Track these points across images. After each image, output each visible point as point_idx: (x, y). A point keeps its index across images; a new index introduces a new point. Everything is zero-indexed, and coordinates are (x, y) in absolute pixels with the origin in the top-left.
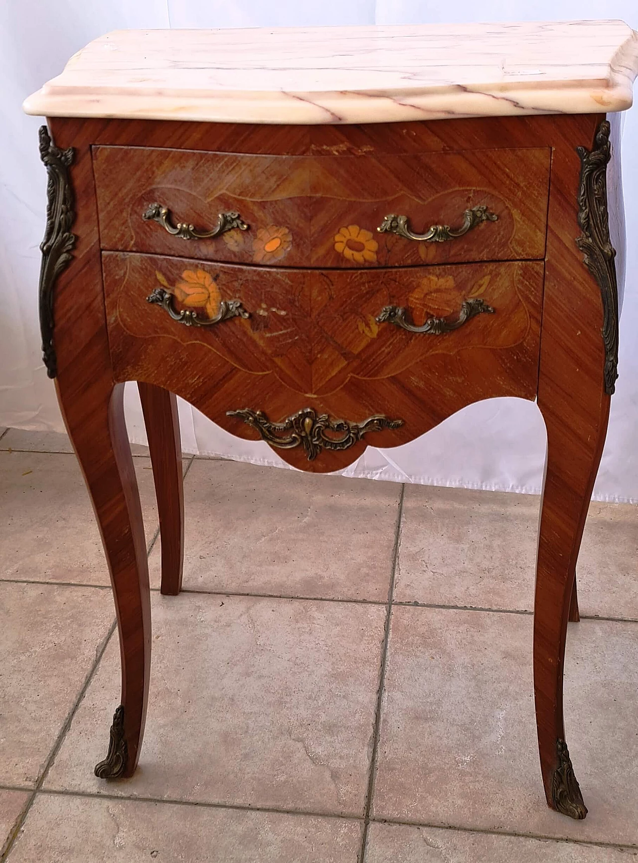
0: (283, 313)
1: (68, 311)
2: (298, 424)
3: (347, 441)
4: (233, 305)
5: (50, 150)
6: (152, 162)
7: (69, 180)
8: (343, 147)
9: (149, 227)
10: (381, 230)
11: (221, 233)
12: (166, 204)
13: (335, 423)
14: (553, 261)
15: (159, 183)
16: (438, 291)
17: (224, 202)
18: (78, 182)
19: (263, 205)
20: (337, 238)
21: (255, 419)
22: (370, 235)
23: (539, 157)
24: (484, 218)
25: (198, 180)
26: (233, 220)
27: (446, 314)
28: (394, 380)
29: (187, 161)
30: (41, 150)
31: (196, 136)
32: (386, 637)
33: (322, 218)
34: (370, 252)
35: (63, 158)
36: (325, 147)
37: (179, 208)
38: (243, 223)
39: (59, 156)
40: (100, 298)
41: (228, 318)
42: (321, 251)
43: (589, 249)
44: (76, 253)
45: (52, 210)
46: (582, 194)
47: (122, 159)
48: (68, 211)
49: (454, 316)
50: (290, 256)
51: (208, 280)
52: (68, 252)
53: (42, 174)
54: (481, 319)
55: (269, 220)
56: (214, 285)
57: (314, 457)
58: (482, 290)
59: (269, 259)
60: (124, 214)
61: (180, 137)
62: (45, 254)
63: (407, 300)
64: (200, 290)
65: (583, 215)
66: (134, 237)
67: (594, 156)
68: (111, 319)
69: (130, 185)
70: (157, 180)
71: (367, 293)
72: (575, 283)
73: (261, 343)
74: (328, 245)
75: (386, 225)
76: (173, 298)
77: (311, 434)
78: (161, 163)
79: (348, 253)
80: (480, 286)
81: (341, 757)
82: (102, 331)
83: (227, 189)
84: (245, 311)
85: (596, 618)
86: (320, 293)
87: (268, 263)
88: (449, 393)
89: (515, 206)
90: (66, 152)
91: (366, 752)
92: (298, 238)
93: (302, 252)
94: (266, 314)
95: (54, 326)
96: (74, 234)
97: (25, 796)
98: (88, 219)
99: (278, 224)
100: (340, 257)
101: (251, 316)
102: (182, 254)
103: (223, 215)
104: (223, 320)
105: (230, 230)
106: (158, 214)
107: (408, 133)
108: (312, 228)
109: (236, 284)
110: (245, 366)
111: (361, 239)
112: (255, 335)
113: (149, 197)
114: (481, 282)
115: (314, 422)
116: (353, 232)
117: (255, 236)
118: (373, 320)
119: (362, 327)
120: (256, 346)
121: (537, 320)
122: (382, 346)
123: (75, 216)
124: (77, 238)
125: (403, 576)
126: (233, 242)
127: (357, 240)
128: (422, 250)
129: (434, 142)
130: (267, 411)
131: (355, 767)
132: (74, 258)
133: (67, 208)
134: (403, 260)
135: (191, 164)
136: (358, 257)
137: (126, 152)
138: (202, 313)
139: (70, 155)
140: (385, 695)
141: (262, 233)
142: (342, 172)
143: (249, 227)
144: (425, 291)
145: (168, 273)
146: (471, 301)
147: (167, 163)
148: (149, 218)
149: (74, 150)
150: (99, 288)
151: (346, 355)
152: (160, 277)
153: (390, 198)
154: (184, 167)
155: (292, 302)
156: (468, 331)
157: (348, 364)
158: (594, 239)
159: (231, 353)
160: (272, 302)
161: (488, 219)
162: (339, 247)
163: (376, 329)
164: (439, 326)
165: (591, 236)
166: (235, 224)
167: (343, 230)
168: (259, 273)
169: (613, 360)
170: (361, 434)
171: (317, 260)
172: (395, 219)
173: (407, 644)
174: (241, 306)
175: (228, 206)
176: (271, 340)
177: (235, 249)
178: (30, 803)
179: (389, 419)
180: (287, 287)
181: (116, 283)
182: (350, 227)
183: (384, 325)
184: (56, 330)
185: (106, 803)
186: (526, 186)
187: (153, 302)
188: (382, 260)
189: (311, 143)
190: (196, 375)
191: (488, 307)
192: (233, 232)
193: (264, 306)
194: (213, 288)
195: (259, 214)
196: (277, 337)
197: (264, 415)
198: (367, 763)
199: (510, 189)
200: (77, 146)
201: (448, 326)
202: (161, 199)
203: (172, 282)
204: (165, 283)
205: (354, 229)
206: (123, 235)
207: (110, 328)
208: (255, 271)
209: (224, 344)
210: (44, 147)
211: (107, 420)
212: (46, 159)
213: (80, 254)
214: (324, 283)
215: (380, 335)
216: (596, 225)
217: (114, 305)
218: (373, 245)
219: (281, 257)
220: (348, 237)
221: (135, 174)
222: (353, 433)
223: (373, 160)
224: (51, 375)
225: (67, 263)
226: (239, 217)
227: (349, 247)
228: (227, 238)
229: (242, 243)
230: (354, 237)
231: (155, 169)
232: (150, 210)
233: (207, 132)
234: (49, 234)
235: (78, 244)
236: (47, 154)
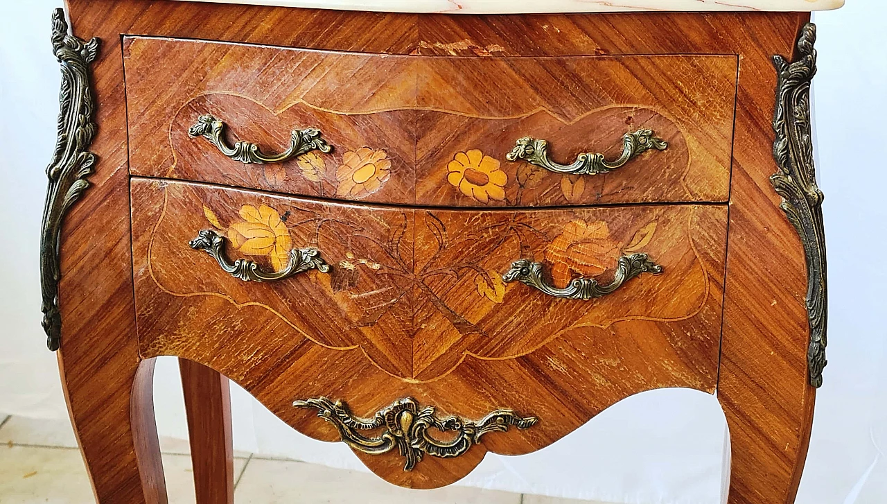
0: (376, 266)
1: (81, 258)
2: (392, 420)
3: (459, 445)
4: (308, 253)
5: (65, 41)
6: (205, 60)
7: (91, 81)
8: (463, 45)
9: (197, 146)
10: (512, 157)
11: (294, 157)
12: (220, 117)
13: (443, 419)
14: (740, 206)
15: (212, 88)
16: (585, 241)
17: (299, 113)
18: (102, 85)
19: (353, 120)
20: (452, 166)
21: (333, 412)
22: (497, 163)
23: (721, 66)
24: (649, 145)
25: (265, 85)
26: (311, 139)
27: (597, 273)
28: (525, 361)
29: (252, 58)
30: (54, 41)
31: (266, 25)
33: (433, 140)
34: (495, 187)
35: (83, 52)
36: (438, 44)
37: (238, 121)
38: (325, 143)
39: (78, 49)
40: (125, 241)
41: (299, 272)
42: (430, 184)
43: (789, 192)
44: (94, 180)
45: (65, 121)
46: (779, 118)
47: (164, 55)
48: (86, 122)
49: (607, 278)
50: (387, 190)
51: (275, 219)
52: (83, 177)
53: (53, 72)
54: (644, 282)
55: (361, 141)
56: (282, 226)
57: (413, 466)
58: (645, 242)
59: (359, 193)
60: (164, 129)
61: (244, 27)
62: (53, 179)
63: (545, 252)
64: (263, 233)
65: (780, 146)
66: (176, 160)
67: (796, 68)
68: (139, 271)
69: (174, 88)
70: (210, 83)
71: (491, 242)
72: (769, 235)
73: (344, 307)
74: (440, 175)
75: (519, 151)
76: (225, 243)
77: (409, 434)
78: (216, 62)
79: (466, 188)
80: (644, 236)
82: (126, 287)
83: (305, 98)
84: (324, 263)
86: (428, 238)
87: (358, 198)
88: (599, 380)
89: (690, 131)
90: (88, 44)
92: (399, 166)
93: (404, 185)
94: (352, 267)
95: (60, 278)
96: (93, 155)
98: (114, 133)
99: (372, 146)
100: (455, 192)
101: (331, 269)
102: (239, 183)
103: (298, 132)
104: (293, 275)
105: (306, 152)
106: (210, 130)
107: (550, 29)
108: (418, 152)
109: (312, 225)
110: (323, 339)
111: (484, 169)
112: (337, 296)
113: (199, 105)
114: (644, 231)
115: (415, 418)
116: (474, 159)
117: (341, 162)
118: (497, 279)
119: (483, 287)
120: (337, 310)
121: (717, 284)
122: (510, 315)
123: (97, 129)
124: (97, 159)
126: (311, 168)
127: (479, 170)
128: (566, 186)
129: (582, 42)
130: (350, 401)
132: (92, 185)
133: (85, 118)
134: (540, 199)
135: (257, 63)
136: (480, 193)
137: (170, 46)
138: (264, 265)
139: (93, 47)
141: (349, 158)
142: (461, 78)
143: (333, 150)
144: (570, 242)
145: (221, 210)
146: (630, 256)
147: (225, 61)
148: (197, 135)
149: (99, 41)
150: (124, 227)
151: (460, 326)
152: (209, 214)
153: (524, 116)
154: (247, 67)
155: (388, 252)
156: (626, 297)
157: (463, 338)
158: (795, 178)
159: (303, 319)
160: (361, 251)
161: (654, 147)
162: (454, 179)
163: (502, 291)
164: (588, 289)
165: (791, 173)
166: (313, 145)
167: (460, 157)
168: (344, 212)
169: (820, 340)
170: (479, 435)
171: (424, 196)
172: (530, 143)
174: (319, 255)
175: (306, 122)
176: (358, 303)
177: (314, 179)
179: (518, 414)
180: (382, 231)
181: (149, 221)
182: (470, 153)
183: (512, 285)
184: (62, 284)
186: (704, 106)
187: (197, 248)
188: (512, 198)
189: (421, 38)
190: (253, 349)
191: (653, 264)
192: (310, 155)
193: (350, 256)
194: (281, 230)
195: (347, 132)
196: (367, 300)
197: (345, 407)
199: (683, 109)
200: (103, 37)
201: (600, 289)
202: (214, 110)
203: (225, 222)
204: (216, 223)
205: (475, 155)
206: (161, 157)
207: (137, 283)
208: (339, 209)
209: (294, 308)
210: (57, 37)
211: (128, 409)
212: (60, 52)
213: (101, 181)
214: (432, 227)
215: (507, 299)
216: (797, 160)
217: (144, 251)
218: (499, 178)
219: (375, 190)
220: (467, 166)
221: (180, 75)
222: (468, 435)
223: (503, 64)
224: (53, 346)
225: (82, 194)
226: (320, 134)
227: (467, 180)
228: (302, 163)
229: (322, 172)
230: (474, 165)
231: (207, 68)
232: (198, 123)
233: (280, 20)
234: (60, 153)
235: (98, 167)
236: (62, 46)
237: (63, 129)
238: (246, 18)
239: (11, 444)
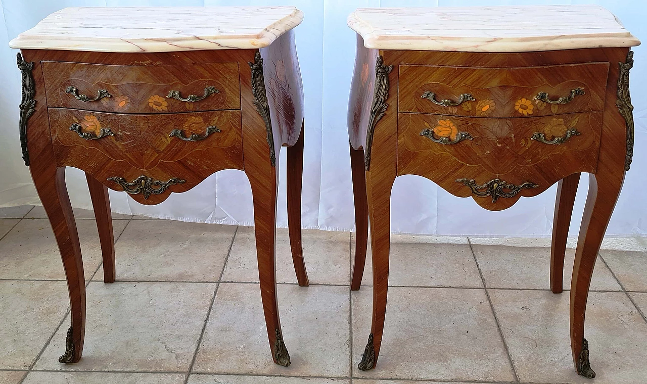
0: (129, 133)
1: (34, 135)
2: (139, 182)
3: (161, 190)
4: (107, 130)
5: (22, 63)
6: (68, 68)
7: (32, 76)
8: (148, 62)
9: (68, 96)
10: (168, 97)
11: (99, 99)
12: (75, 87)
13: (155, 182)
14: (244, 110)
15: (72, 77)
16: (194, 123)
17: (100, 85)
18: (36, 77)
19: (117, 87)
20: (150, 101)
21: (120, 181)
22: (164, 99)
23: (233, 66)
24: (213, 92)
25: (88, 76)
26: (104, 93)
27: (200, 133)
28: (179, 162)
29: (83, 68)
31: (86, 57)
32: (214, 297)
33: (143, 92)
34: (164, 107)
35: (28, 67)
36: (141, 62)
37: (81, 88)
38: (109, 94)
39: (26, 66)
40: (48, 129)
41: (105, 136)
42: (143, 106)
43: (257, 105)
44: (36, 109)
45: (24, 90)
47: (55, 67)
48: (31, 90)
49: (204, 133)
50: (130, 109)
51: (96, 120)
52: (32, 108)
53: (19, 73)
54: (215, 136)
55: (120, 93)
56: (98, 122)
57: (148, 198)
58: (214, 123)
59: (121, 110)
60: (57, 91)
61: (80, 57)
62: (22, 109)
63: (182, 127)
64: (92, 124)
66: (62, 101)
67: (255, 66)
68: (53, 138)
69: (60, 78)
71: (164, 124)
72: (254, 119)
73: (120, 147)
74: (146, 103)
75: (170, 95)
76: (80, 128)
77: (145, 187)
78: (72, 69)
79: (155, 107)
80: (214, 121)
81: (182, 349)
82: (50, 143)
83: (101, 80)
84: (112, 133)
85: (318, 284)
86: (145, 123)
87: (121, 112)
88: (205, 167)
89: (226, 87)
91: (194, 346)
92: (132, 100)
93: (135, 107)
94: (121, 134)
95: (27, 141)
96: (35, 100)
97: (24, 373)
98: (41, 93)
99: (124, 95)
100: (151, 109)
101: (115, 135)
102: (84, 108)
103: (100, 91)
104: (102, 137)
105: (103, 98)
106: (72, 91)
107: (176, 56)
108: (138, 96)
109: (107, 121)
110: (114, 158)
111: (160, 101)
112: (117, 143)
113: (68, 83)
114: (214, 119)
115: (146, 182)
116: (156, 98)
117: (114, 100)
118: (168, 136)
119: (163, 139)
120: (118, 148)
121: (240, 135)
122: (173, 147)
123: (35, 92)
124: (36, 102)
125: (228, 270)
126: (105, 102)
128: (187, 105)
129: (187, 60)
130: (125, 178)
131: (188, 352)
132: (35, 111)
134: (179, 110)
135: (85, 69)
136: (159, 109)
137: (57, 64)
138: (93, 134)
139: (31, 65)
140: (209, 322)
141: (117, 99)
142: (149, 72)
143: (111, 96)
144: (190, 123)
145: (78, 117)
146: (210, 127)
147: (75, 69)
148: (68, 93)
149: (33, 63)
150: (47, 124)
151: (158, 152)
152: (74, 119)
153: (171, 84)
154: (82, 70)
155: (132, 129)
156: (210, 140)
157: (159, 155)
158: (259, 101)
159: (107, 152)
160: (124, 129)
161: (214, 92)
162: (151, 105)
163: (169, 140)
164: (195, 138)
165: (258, 99)
166: (105, 95)
167: (152, 97)
168: (117, 116)
169: (273, 152)
170: (167, 186)
171: (142, 110)
172: (174, 92)
173: (224, 299)
174: (110, 131)
175: (102, 88)
176: (124, 145)
177: (107, 106)
178: (26, 376)
179: (179, 179)
180: (130, 122)
181: (55, 121)
182: (155, 96)
183: (173, 138)
184: (28, 144)
185: (64, 374)
186: (230, 79)
187: (72, 130)
188: (170, 110)
189: (135, 60)
190: (93, 162)
191: (218, 130)
192: (105, 98)
193: (120, 131)
194: (98, 123)
195: (115, 91)
196: (127, 144)
197: (123, 179)
198: (194, 350)
199: (223, 80)
200: (34, 61)
201: (200, 138)
202: (73, 84)
203: (80, 121)
204: (77, 122)
206: (57, 100)
207: (53, 143)
208: (115, 115)
209: (104, 148)
210: (19, 62)
211: (55, 185)
212: (20, 67)
213: (38, 109)
214: (145, 120)
215: (172, 142)
216: (259, 95)
217: (55, 131)
218: (165, 104)
219: (126, 109)
221: (61, 73)
222: (163, 186)
223: (162, 68)
224: (27, 165)
225: (32, 113)
226: (107, 92)
227: (155, 104)
228: (102, 101)
229: (109, 103)
230: (157, 100)
231: (69, 71)
232: (68, 89)
233: (90, 55)
234: (23, 100)
235: (37, 105)
236: (21, 65)
237: (24, 92)
238: (80, 55)
239: (33, 219)
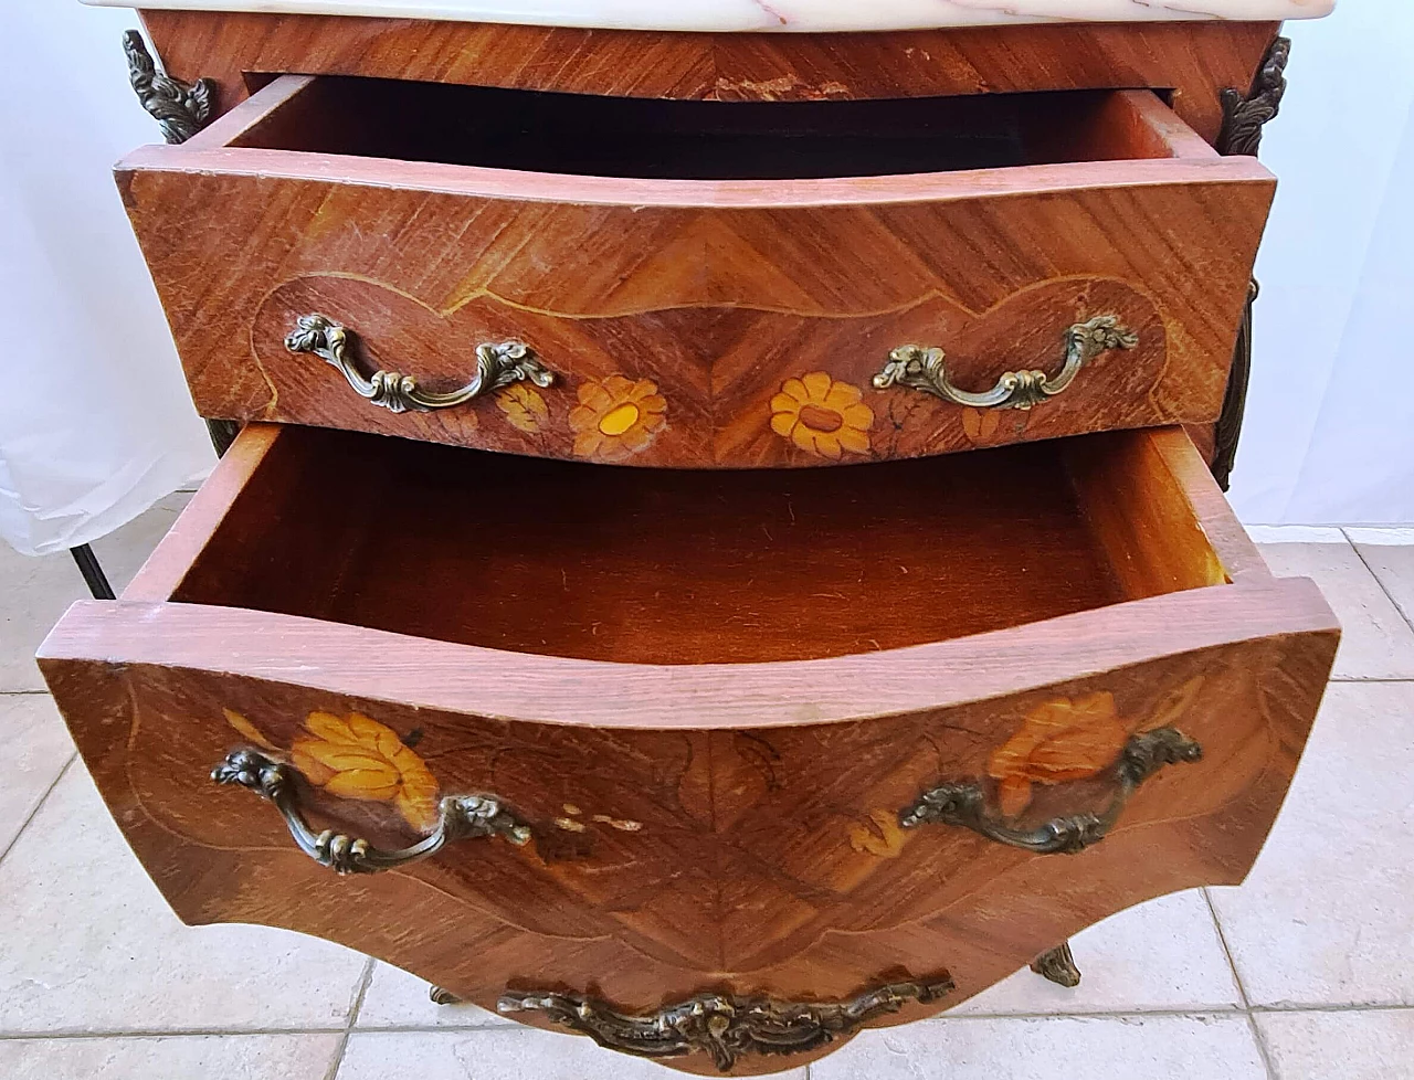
6: (285, 212)
9: (307, 369)
10: (883, 382)
11: (487, 394)
12: (338, 318)
15: (312, 267)
17: (486, 315)
19: (587, 328)
20: (777, 404)
22: (856, 393)
24: (1109, 342)
25: (412, 262)
26: (514, 362)
28: (936, 922)
29: (376, 212)
33: (741, 359)
34: (853, 433)
37: (374, 328)
38: (540, 370)
42: (740, 433)
47: (204, 204)
50: (662, 446)
55: (606, 363)
59: (613, 452)
60: (240, 340)
66: (275, 392)
69: (238, 269)
70: (307, 257)
74: (756, 419)
75: (896, 371)
78: (309, 217)
79: (803, 437)
83: (489, 288)
89: (1175, 314)
92: (681, 405)
93: (694, 437)
99: (631, 374)
100: (783, 445)
103: (488, 350)
105: (509, 385)
106: (324, 344)
108: (714, 382)
111: (835, 404)
113: (295, 297)
116: (815, 390)
117: (576, 402)
126: (521, 411)
127: (826, 406)
128: (971, 420)
134: (928, 446)
135: (388, 219)
136: (827, 443)
141: (587, 393)
143: (559, 381)
147: (324, 215)
148: (302, 350)
153: (904, 307)
154: (371, 227)
161: (1116, 345)
162: (781, 425)
166: (518, 373)
167: (791, 386)
171: (730, 453)
172: (917, 356)
175: (500, 329)
177: (530, 428)
182: (808, 379)
186: (1204, 269)
188: (882, 447)
192: (519, 391)
195: (581, 349)
202: (324, 305)
205: (817, 384)
206: (247, 388)
218: (862, 417)
219: (640, 447)
220: (804, 403)
221: (245, 242)
226: (530, 355)
227: (806, 424)
228: (505, 404)
229: (543, 418)
230: (817, 400)
231: (293, 229)
232: (302, 329)
